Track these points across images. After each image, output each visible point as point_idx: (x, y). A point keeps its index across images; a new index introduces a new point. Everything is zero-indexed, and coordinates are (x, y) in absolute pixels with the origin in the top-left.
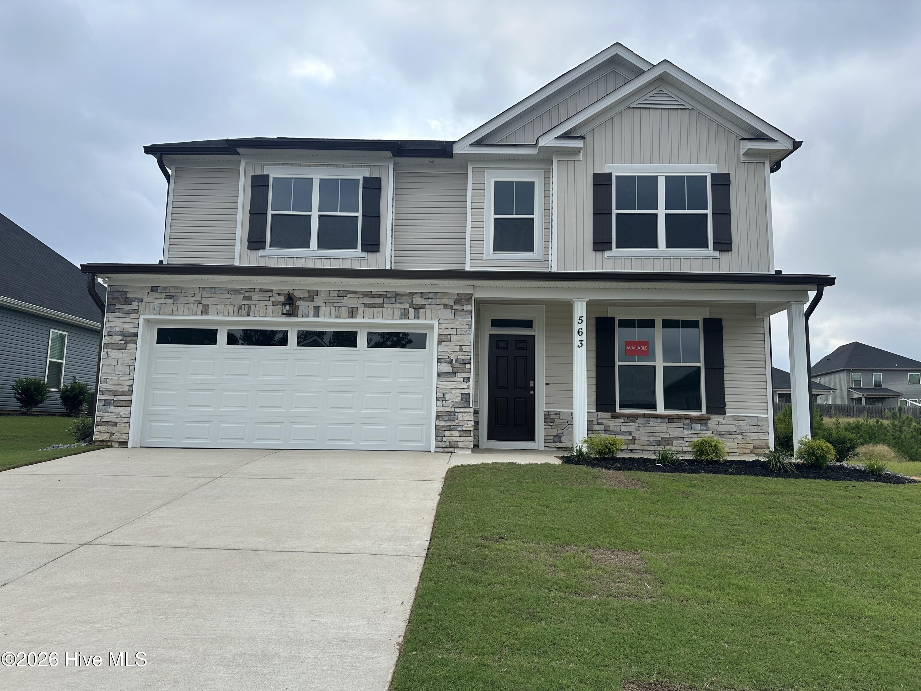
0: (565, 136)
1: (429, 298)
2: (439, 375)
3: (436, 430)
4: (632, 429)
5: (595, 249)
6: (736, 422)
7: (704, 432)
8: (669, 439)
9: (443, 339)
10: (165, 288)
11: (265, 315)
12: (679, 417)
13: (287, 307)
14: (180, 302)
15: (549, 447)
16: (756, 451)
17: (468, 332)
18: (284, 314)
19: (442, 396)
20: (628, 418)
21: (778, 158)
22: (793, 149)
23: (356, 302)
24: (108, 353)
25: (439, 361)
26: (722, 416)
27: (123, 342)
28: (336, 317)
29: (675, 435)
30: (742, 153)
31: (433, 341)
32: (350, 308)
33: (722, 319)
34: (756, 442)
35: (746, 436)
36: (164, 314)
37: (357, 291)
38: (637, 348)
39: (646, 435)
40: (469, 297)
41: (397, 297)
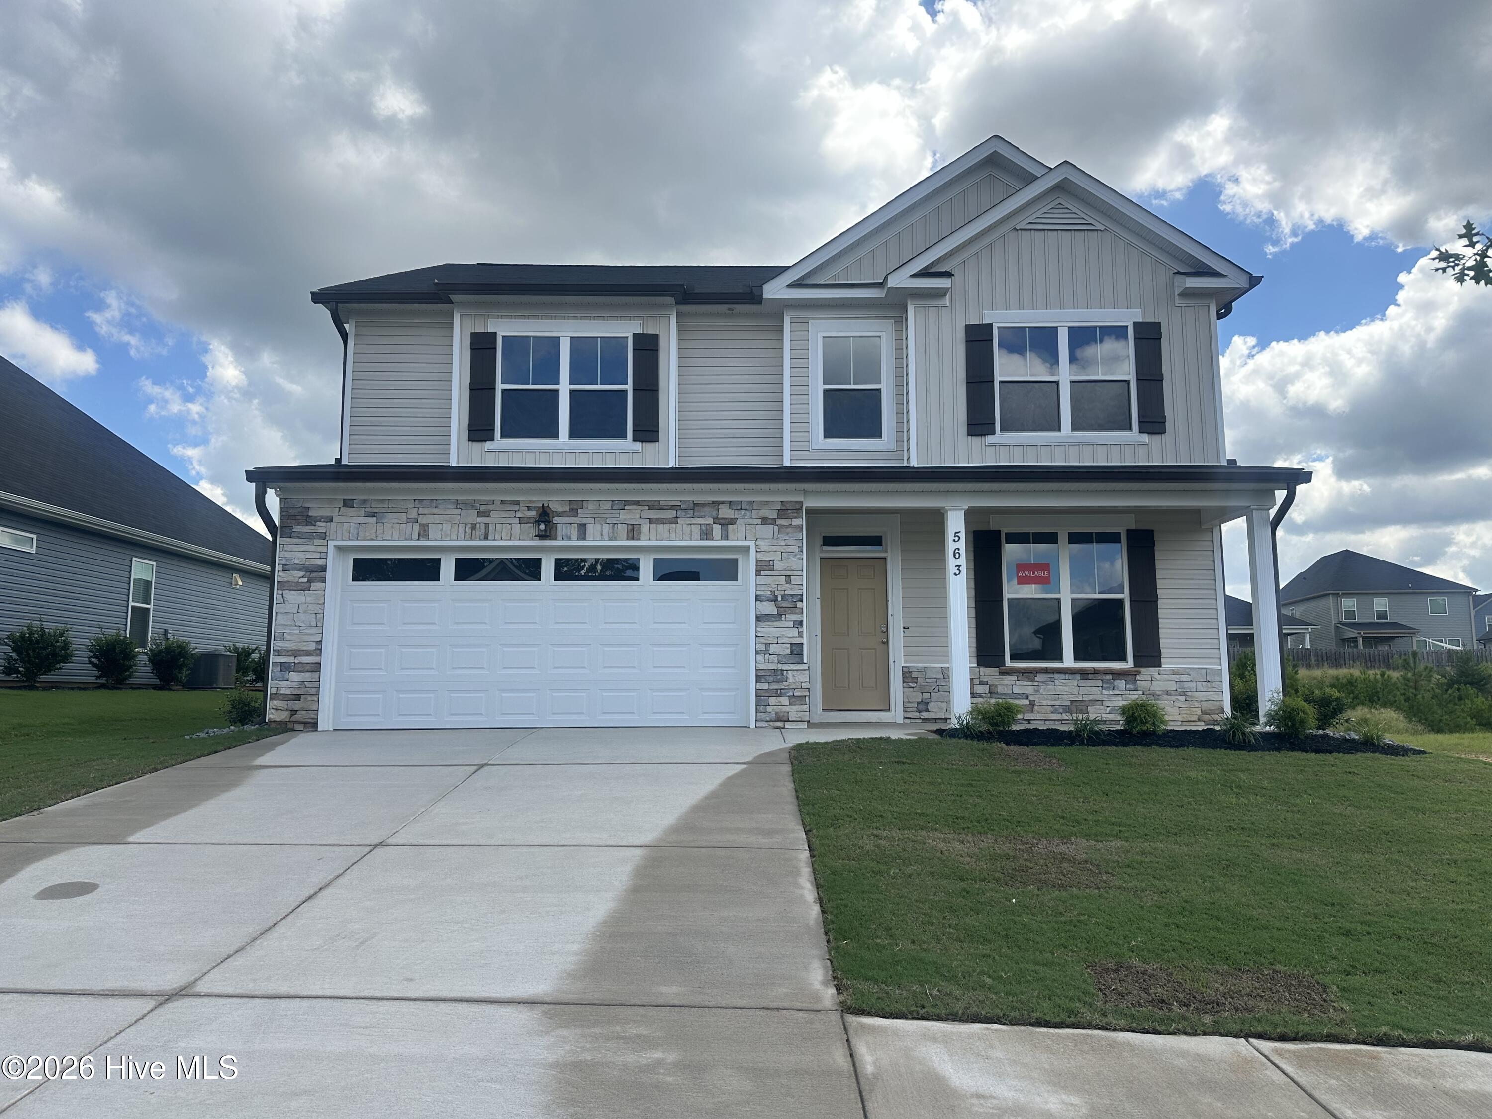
0: (925, 273)
1: (741, 509)
2: (759, 619)
3: (756, 696)
4: (1030, 690)
5: (971, 434)
6: (1176, 677)
7: (1132, 693)
8: (1082, 704)
9: (763, 567)
10: (364, 501)
11: (509, 538)
12: (1096, 672)
13: (542, 527)
14: (386, 520)
15: (910, 718)
16: (1207, 717)
17: (798, 556)
18: (536, 536)
19: (763, 647)
20: (1022, 674)
21: (1228, 299)
22: (1248, 287)
23: (638, 516)
24: (284, 595)
25: (758, 598)
26: (1157, 669)
27: (305, 580)
28: (610, 539)
29: (1091, 698)
30: (1176, 293)
31: (747, 568)
32: (630, 526)
33: (1153, 531)
34: (1204, 705)
35: (1191, 696)
36: (364, 539)
37: (638, 501)
38: (1033, 574)
39: (1050, 698)
40: (798, 506)
41: (696, 509)
